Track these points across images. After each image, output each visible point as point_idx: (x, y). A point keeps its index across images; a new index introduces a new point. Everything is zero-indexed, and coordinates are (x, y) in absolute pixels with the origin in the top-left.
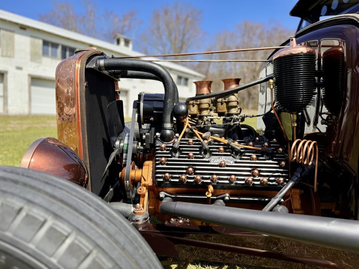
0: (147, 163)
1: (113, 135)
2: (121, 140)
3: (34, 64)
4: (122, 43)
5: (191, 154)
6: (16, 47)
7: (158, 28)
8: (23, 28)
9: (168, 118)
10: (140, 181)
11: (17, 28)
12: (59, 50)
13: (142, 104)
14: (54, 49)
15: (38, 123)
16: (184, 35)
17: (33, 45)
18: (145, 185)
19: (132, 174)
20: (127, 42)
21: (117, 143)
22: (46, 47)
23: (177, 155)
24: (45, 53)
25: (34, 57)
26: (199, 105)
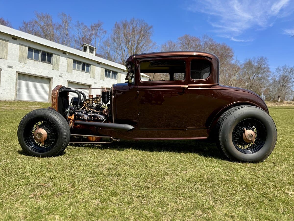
0: (73, 115)
1: (65, 108)
2: (67, 110)
3: (21, 64)
4: (88, 50)
5: (84, 113)
6: (9, 52)
7: (119, 38)
8: (15, 38)
9: (79, 104)
10: (71, 119)
11: (10, 39)
12: (40, 55)
13: (73, 100)
14: (36, 54)
15: (22, 107)
16: (138, 44)
17: (21, 50)
18: (72, 120)
19: (69, 117)
20: (92, 50)
21: (66, 110)
22: (31, 52)
23: (81, 113)
24: (30, 57)
25: (21, 59)
26: (89, 101)
